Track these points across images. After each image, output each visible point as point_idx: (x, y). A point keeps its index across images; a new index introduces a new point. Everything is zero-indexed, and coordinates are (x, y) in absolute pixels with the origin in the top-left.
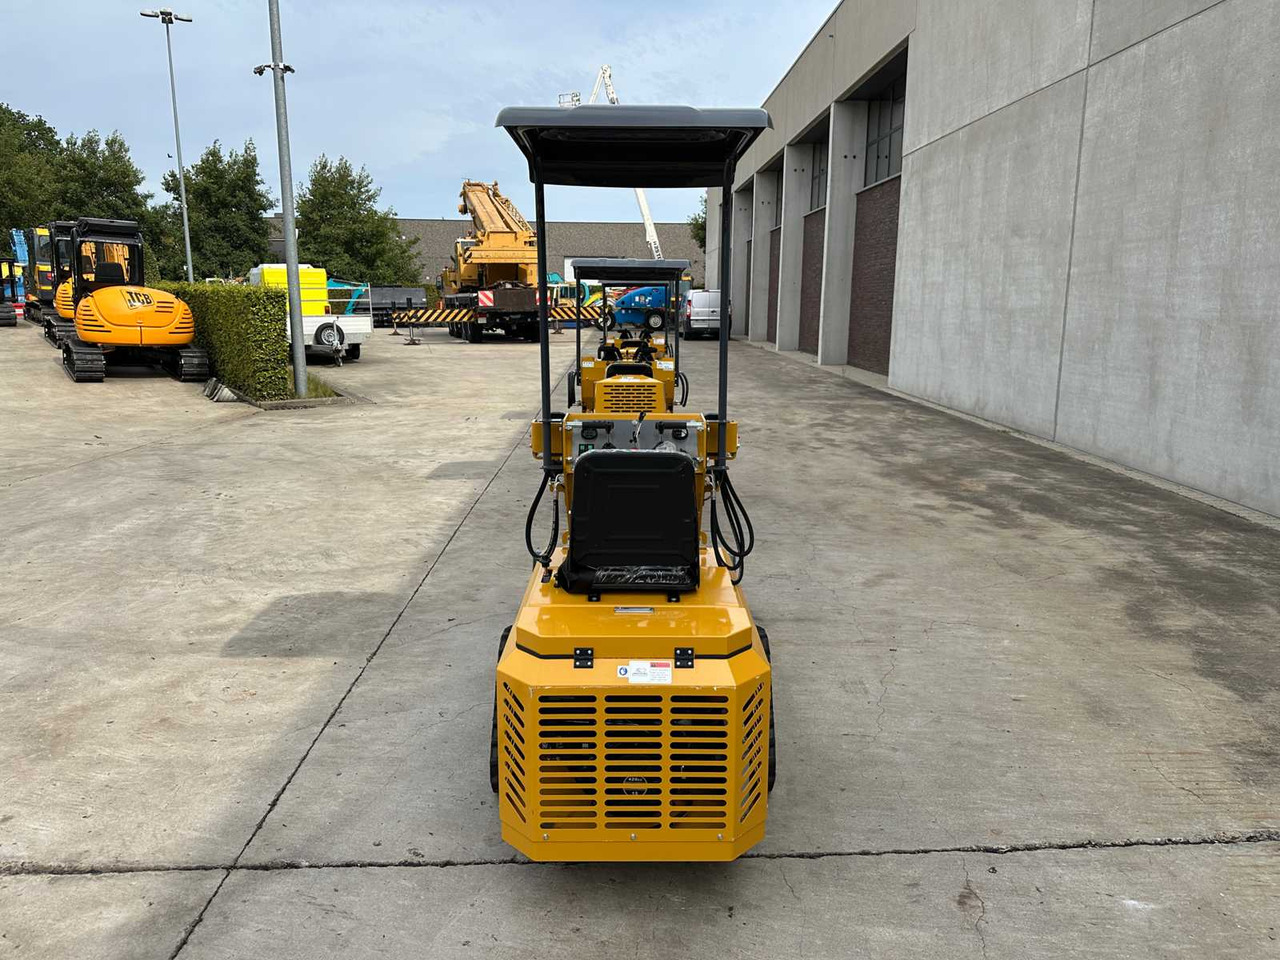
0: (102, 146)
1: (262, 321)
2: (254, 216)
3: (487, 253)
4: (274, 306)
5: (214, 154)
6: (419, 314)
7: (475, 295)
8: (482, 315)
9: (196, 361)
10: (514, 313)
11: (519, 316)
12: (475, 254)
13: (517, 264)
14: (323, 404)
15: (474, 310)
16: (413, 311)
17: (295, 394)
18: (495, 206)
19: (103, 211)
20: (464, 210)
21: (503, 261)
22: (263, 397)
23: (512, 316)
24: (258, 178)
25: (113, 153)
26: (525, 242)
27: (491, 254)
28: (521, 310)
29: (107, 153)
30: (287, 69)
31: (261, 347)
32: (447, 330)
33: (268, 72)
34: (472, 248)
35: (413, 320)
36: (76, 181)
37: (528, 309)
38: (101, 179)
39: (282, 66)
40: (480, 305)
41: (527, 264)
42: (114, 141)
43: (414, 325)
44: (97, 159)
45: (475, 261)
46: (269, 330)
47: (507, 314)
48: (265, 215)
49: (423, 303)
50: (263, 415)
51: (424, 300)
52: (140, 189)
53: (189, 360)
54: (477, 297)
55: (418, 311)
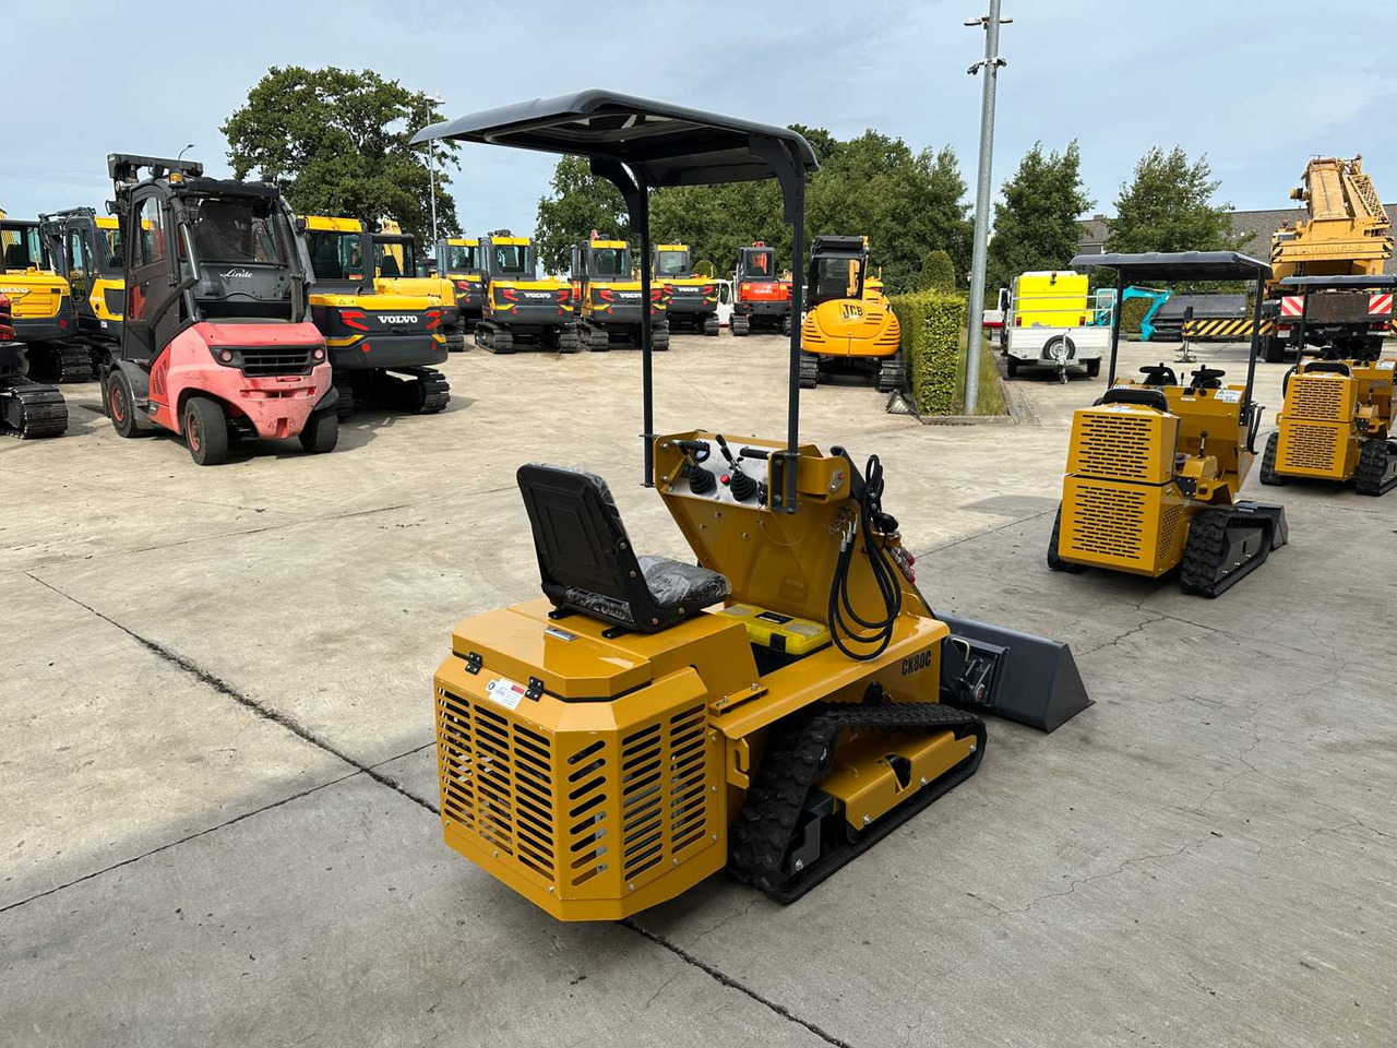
0: (934, 161)
1: (935, 334)
2: (1067, 221)
3: (1304, 248)
4: (949, 318)
5: (1035, 158)
6: (1199, 326)
7: (1278, 302)
8: (1284, 327)
9: (894, 372)
10: (1330, 325)
11: (1338, 329)
12: (1287, 251)
13: (1352, 261)
14: (984, 422)
15: (1275, 321)
16: (1192, 323)
17: (963, 411)
18: (1344, 187)
19: (924, 225)
20: (1299, 195)
21: (1326, 258)
22: (926, 411)
23: (1327, 329)
24: (1077, 179)
25: (943, 166)
26: (1366, 232)
27: (1310, 249)
28: (1343, 321)
29: (937, 168)
30: (1000, 62)
31: (930, 360)
32: (1248, 346)
33: (982, 70)
34: (1284, 243)
35: (1191, 333)
36: (907, 197)
37: (1354, 319)
38: (929, 193)
39: (995, 61)
40: (1283, 314)
41: (1369, 260)
42: (946, 155)
43: (1191, 339)
44: (928, 174)
45: (1284, 259)
46: (940, 342)
47: (1322, 326)
48: (1078, 219)
49: (1242, 313)
50: (920, 430)
51: (1243, 309)
52: (961, 202)
53: (889, 371)
54: (1280, 305)
55: (1198, 323)
